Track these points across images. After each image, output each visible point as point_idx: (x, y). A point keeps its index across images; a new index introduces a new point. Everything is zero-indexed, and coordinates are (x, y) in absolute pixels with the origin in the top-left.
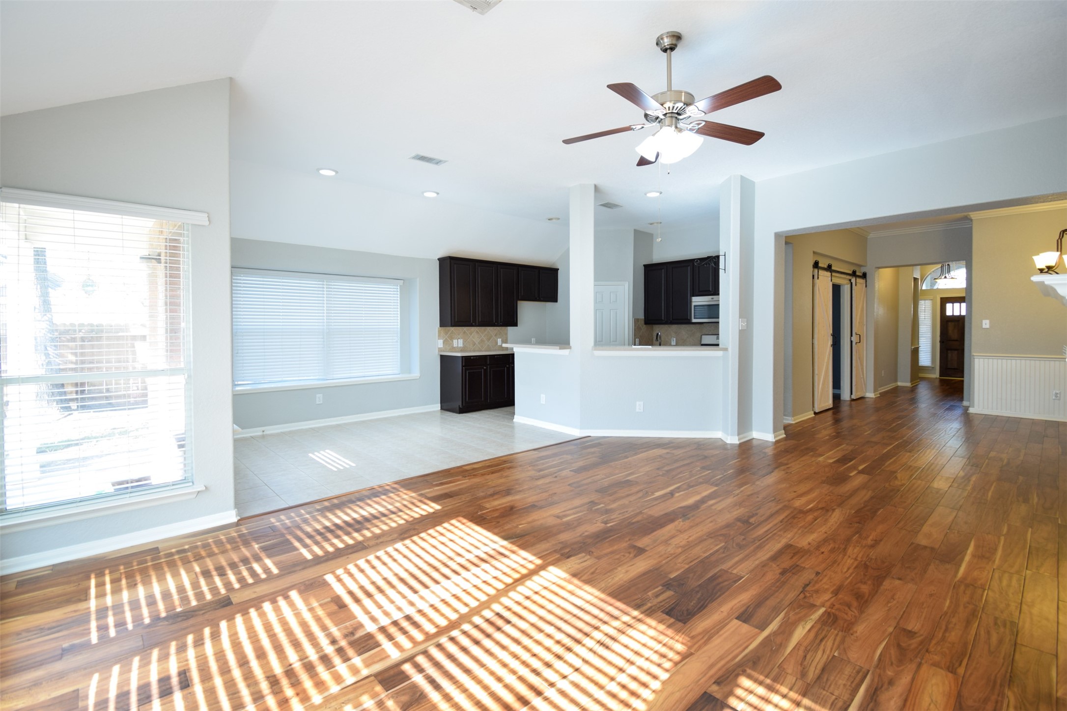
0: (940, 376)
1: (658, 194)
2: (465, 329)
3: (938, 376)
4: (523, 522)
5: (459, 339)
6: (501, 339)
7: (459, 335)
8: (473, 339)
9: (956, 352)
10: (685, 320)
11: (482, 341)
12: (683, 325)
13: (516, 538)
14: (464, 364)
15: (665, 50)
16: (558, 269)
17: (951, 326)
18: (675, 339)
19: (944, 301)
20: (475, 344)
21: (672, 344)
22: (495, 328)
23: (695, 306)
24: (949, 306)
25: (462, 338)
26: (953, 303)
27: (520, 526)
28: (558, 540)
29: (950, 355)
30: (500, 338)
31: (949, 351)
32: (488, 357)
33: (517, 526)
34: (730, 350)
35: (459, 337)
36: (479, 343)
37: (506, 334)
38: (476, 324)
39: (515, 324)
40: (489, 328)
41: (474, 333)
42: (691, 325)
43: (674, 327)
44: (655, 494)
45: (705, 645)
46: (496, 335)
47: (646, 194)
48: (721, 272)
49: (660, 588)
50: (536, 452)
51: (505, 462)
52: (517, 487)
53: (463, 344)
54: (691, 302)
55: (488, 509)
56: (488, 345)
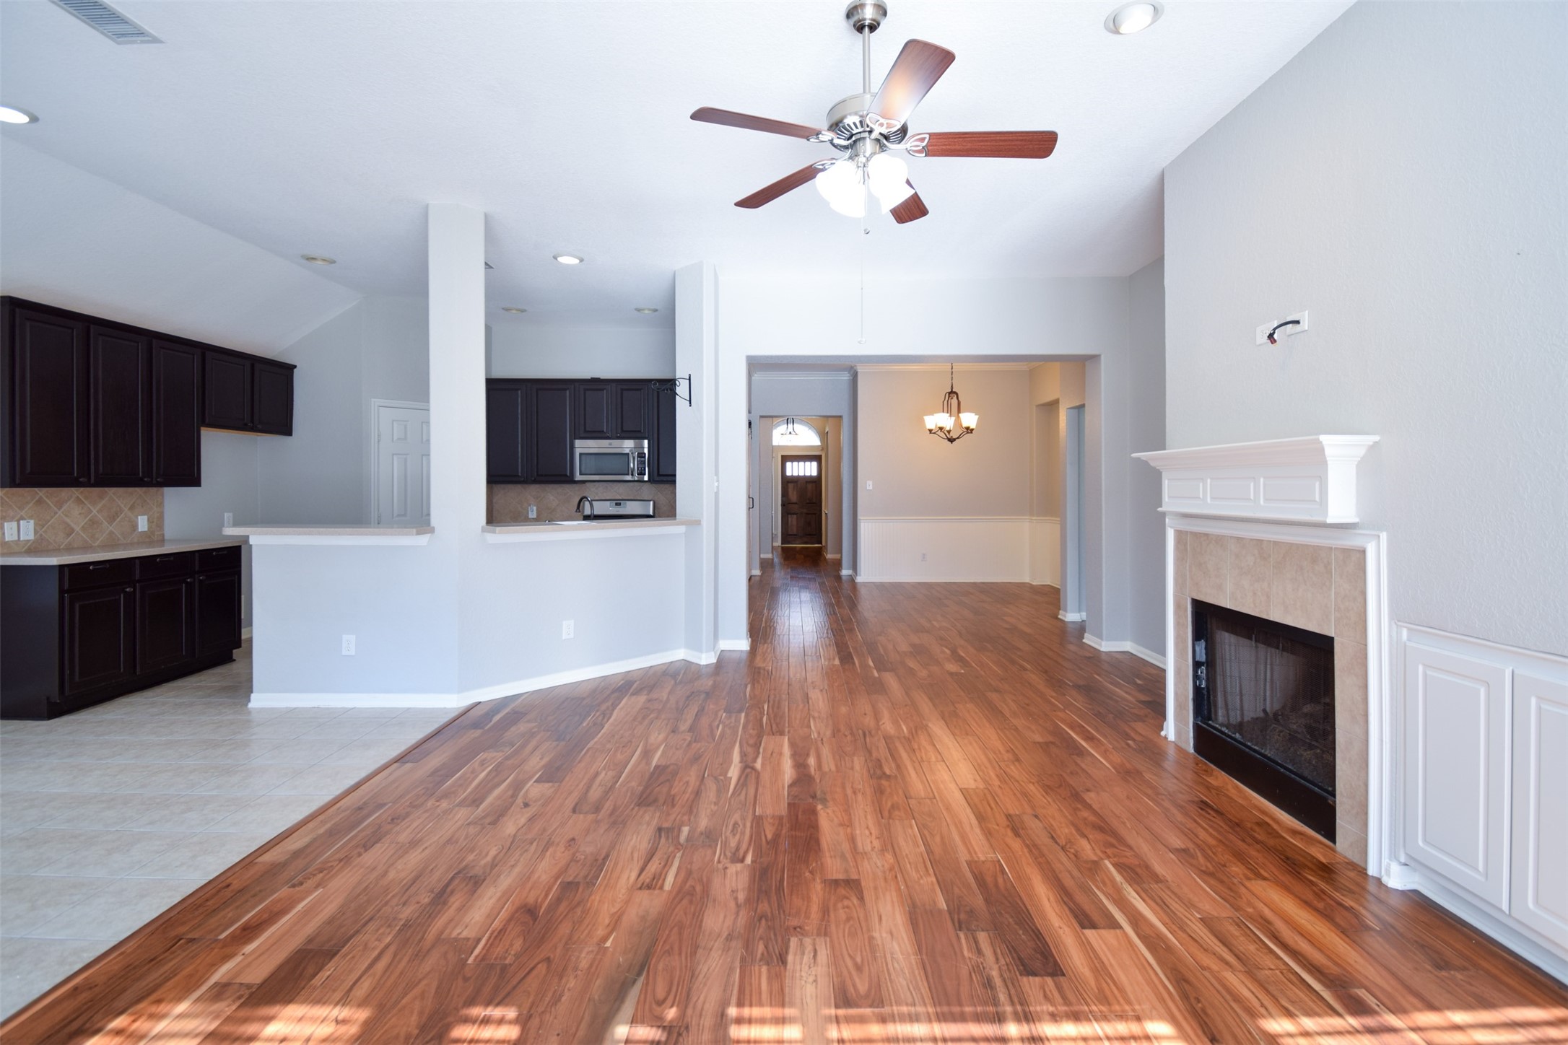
0: (782, 544)
1: (576, 261)
2: (42, 492)
3: (780, 544)
4: (600, 932)
5: (22, 518)
6: (146, 517)
7: (21, 508)
8: (68, 520)
9: (795, 516)
10: (562, 477)
11: (93, 523)
12: (549, 485)
13: (639, 974)
14: (66, 587)
15: (860, 28)
16: (295, 367)
17: (791, 486)
18: (535, 508)
19: (785, 459)
20: (73, 530)
21: (530, 516)
22: (131, 489)
23: (581, 454)
24: (789, 464)
25: (31, 518)
26: (798, 462)
27: (608, 944)
28: (719, 936)
29: (790, 520)
30: (143, 514)
31: (789, 516)
32: (137, 561)
33: (602, 950)
34: (704, 523)
35: (23, 513)
36: (83, 528)
37: (161, 505)
38: (89, 479)
39: (194, 480)
40: (111, 491)
41: (70, 502)
42: (575, 485)
43: (534, 490)
44: (730, 775)
45: (1126, 993)
46: (132, 508)
47: (555, 258)
48: (681, 404)
49: (962, 935)
50: (409, 766)
51: (361, 811)
52: (471, 857)
53: (36, 532)
54: (572, 447)
55: (479, 940)
56: (111, 533)
